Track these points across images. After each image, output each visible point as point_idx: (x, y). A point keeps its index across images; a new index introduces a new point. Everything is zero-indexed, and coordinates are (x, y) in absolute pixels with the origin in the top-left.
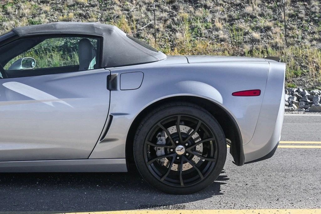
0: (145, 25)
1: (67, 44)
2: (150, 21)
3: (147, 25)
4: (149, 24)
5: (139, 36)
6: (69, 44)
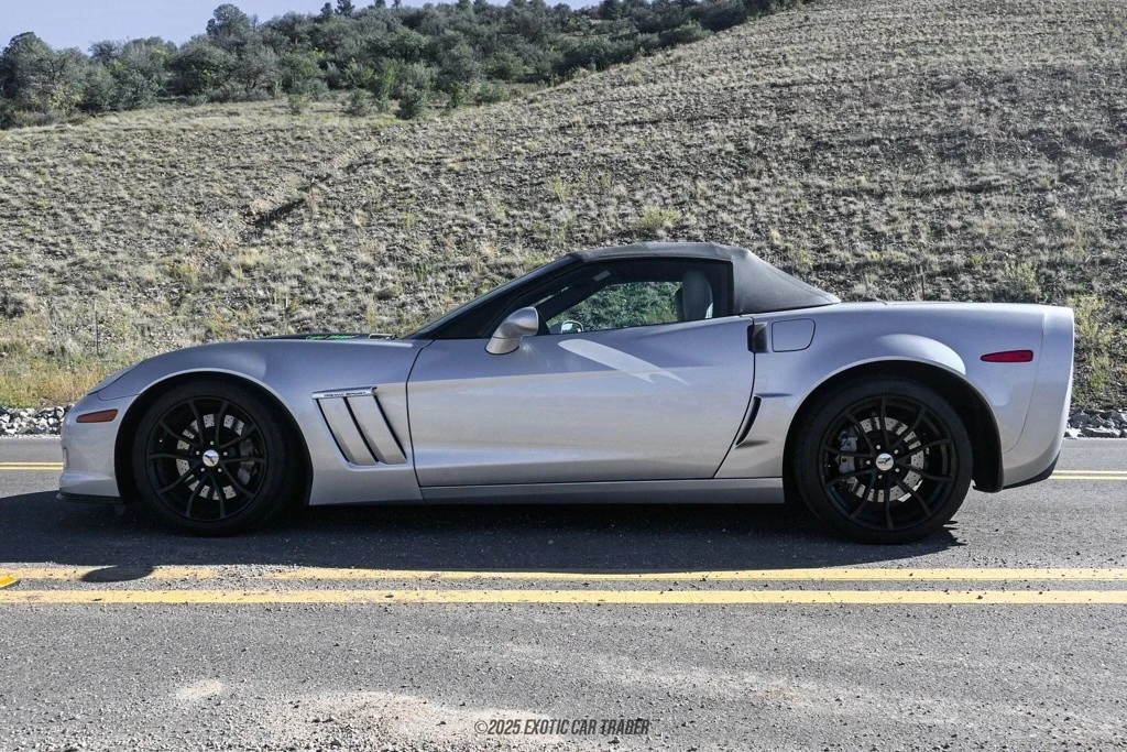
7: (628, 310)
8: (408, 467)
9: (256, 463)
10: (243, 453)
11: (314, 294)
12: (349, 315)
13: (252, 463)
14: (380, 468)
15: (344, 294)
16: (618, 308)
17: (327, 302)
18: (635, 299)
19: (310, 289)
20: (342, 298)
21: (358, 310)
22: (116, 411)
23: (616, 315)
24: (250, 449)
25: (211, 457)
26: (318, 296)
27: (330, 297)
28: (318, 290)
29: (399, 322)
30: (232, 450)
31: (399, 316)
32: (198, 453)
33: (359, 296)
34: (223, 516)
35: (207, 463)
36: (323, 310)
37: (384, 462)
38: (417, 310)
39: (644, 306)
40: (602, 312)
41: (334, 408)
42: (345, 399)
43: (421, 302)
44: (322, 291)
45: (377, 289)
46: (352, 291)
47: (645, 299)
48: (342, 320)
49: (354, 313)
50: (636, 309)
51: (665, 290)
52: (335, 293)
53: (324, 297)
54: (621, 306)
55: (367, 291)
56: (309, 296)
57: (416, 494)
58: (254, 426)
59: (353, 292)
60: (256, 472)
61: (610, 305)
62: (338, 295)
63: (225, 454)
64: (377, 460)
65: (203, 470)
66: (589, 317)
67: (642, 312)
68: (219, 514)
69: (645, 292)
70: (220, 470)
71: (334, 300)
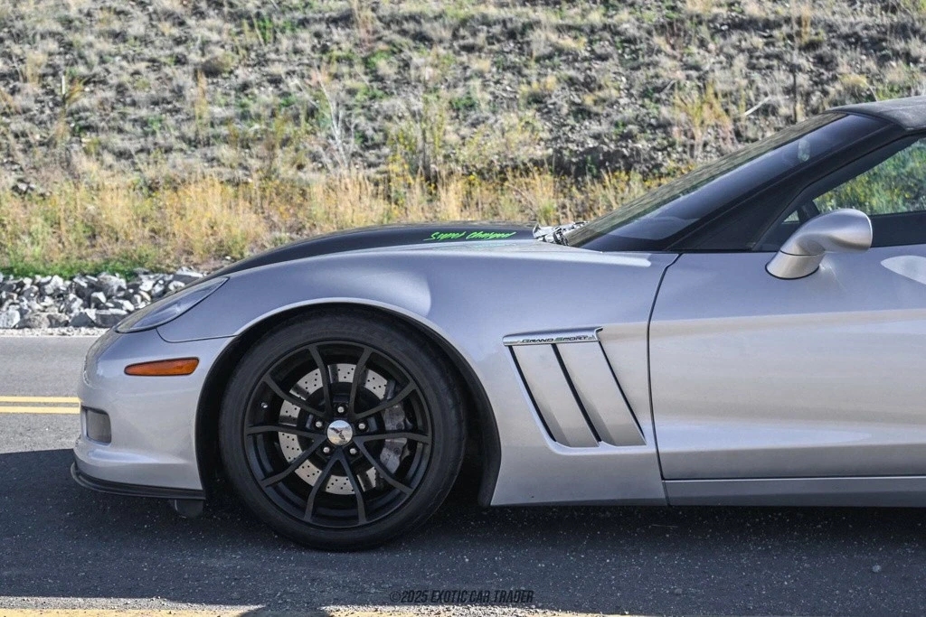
0: (752, 106)
1: (561, 153)
2: (762, 96)
3: (755, 108)
4: (760, 104)
5: (741, 136)
6: (566, 153)
7: (630, 95)
8: (649, 449)
9: (408, 440)
10: (389, 426)
11: (88, 65)
12: (156, 103)
13: (404, 441)
14: (604, 449)
15: (142, 66)
16: (614, 93)
17: (114, 81)
18: (641, 75)
19: (82, 57)
20: (137, 73)
21: (168, 95)
22: (196, 360)
23: (611, 105)
24: (401, 419)
25: (339, 432)
26: (98, 69)
27: (119, 72)
28: (94, 59)
29: (244, 116)
30: (372, 421)
31: (243, 106)
32: (319, 424)
33: (167, 70)
34: (363, 521)
35: (334, 438)
36: (110, 94)
37: (611, 442)
38: (267, 95)
39: (658, 90)
40: (588, 100)
41: (537, 359)
42: (554, 346)
43: (275, 81)
44: (103, 61)
45: (195, 57)
46: (153, 61)
47: (657, 76)
48: (143, 112)
49: (166, 101)
50: (645, 94)
51: (690, 60)
52: (124, 63)
53: (107, 71)
54: (619, 90)
55: (180, 61)
56: (81, 69)
57: (656, 491)
58: (411, 387)
59: (154, 63)
60: (407, 453)
61: (600, 87)
62: (132, 68)
63: (362, 426)
64: (599, 439)
65: (326, 450)
66: (565, 110)
67: (658, 101)
68: (356, 518)
69: (656, 64)
70: (353, 451)
71: (125, 78)
